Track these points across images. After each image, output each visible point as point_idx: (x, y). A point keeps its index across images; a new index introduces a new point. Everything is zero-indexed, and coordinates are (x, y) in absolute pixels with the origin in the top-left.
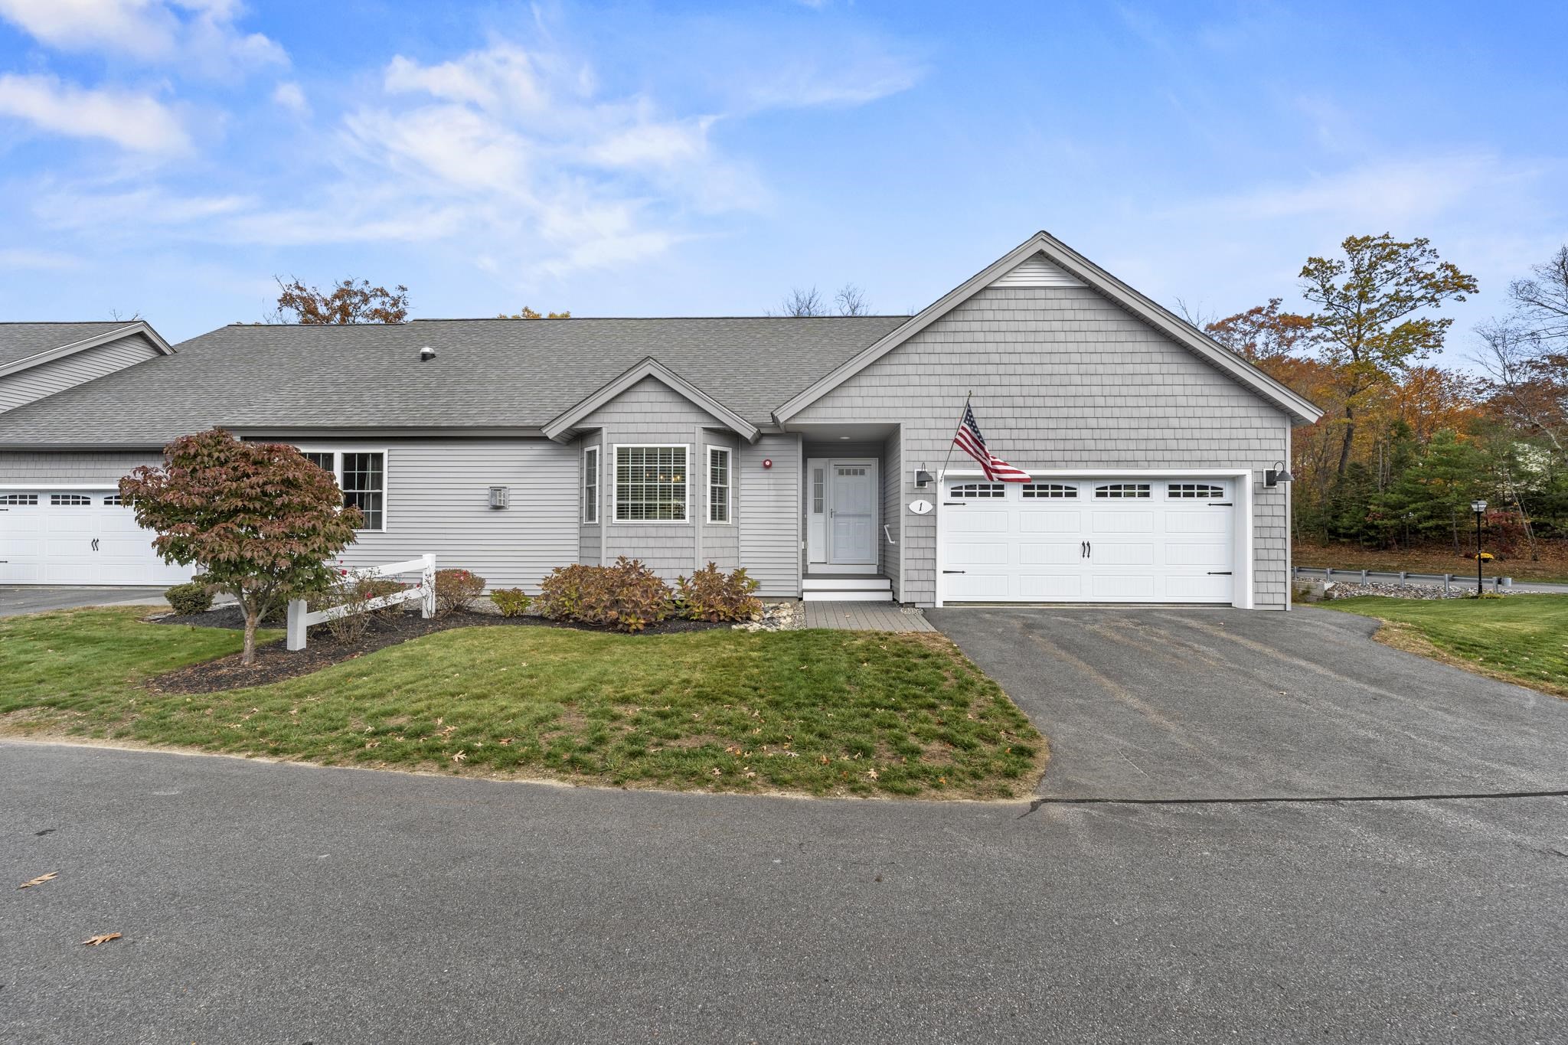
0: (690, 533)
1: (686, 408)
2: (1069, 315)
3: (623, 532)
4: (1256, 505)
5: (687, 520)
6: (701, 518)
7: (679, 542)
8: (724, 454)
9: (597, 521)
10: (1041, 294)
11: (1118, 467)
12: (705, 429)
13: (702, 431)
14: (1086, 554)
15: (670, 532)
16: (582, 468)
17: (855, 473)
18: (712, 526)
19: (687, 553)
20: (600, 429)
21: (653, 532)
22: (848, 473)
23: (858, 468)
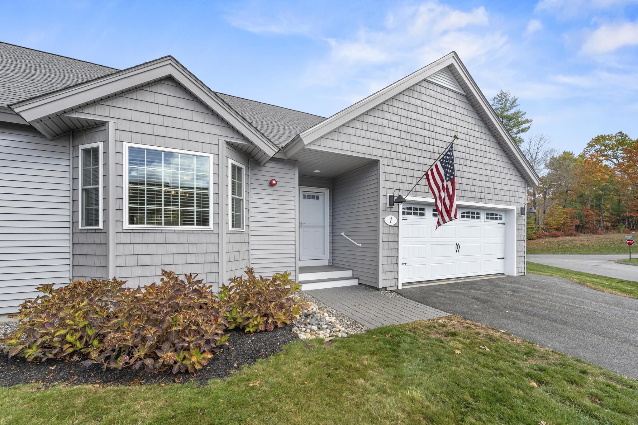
0: (214, 238)
1: (209, 119)
2: (458, 109)
3: (137, 238)
4: (517, 224)
5: (211, 226)
6: (225, 225)
7: (203, 248)
8: (239, 169)
9: (101, 226)
10: (446, 92)
11: (475, 201)
12: (227, 143)
13: (225, 145)
14: (457, 251)
15: (193, 238)
16: (75, 168)
17: (313, 197)
18: (232, 233)
19: (210, 258)
20: (104, 123)
21: (173, 238)
22: (309, 197)
23: (315, 194)
